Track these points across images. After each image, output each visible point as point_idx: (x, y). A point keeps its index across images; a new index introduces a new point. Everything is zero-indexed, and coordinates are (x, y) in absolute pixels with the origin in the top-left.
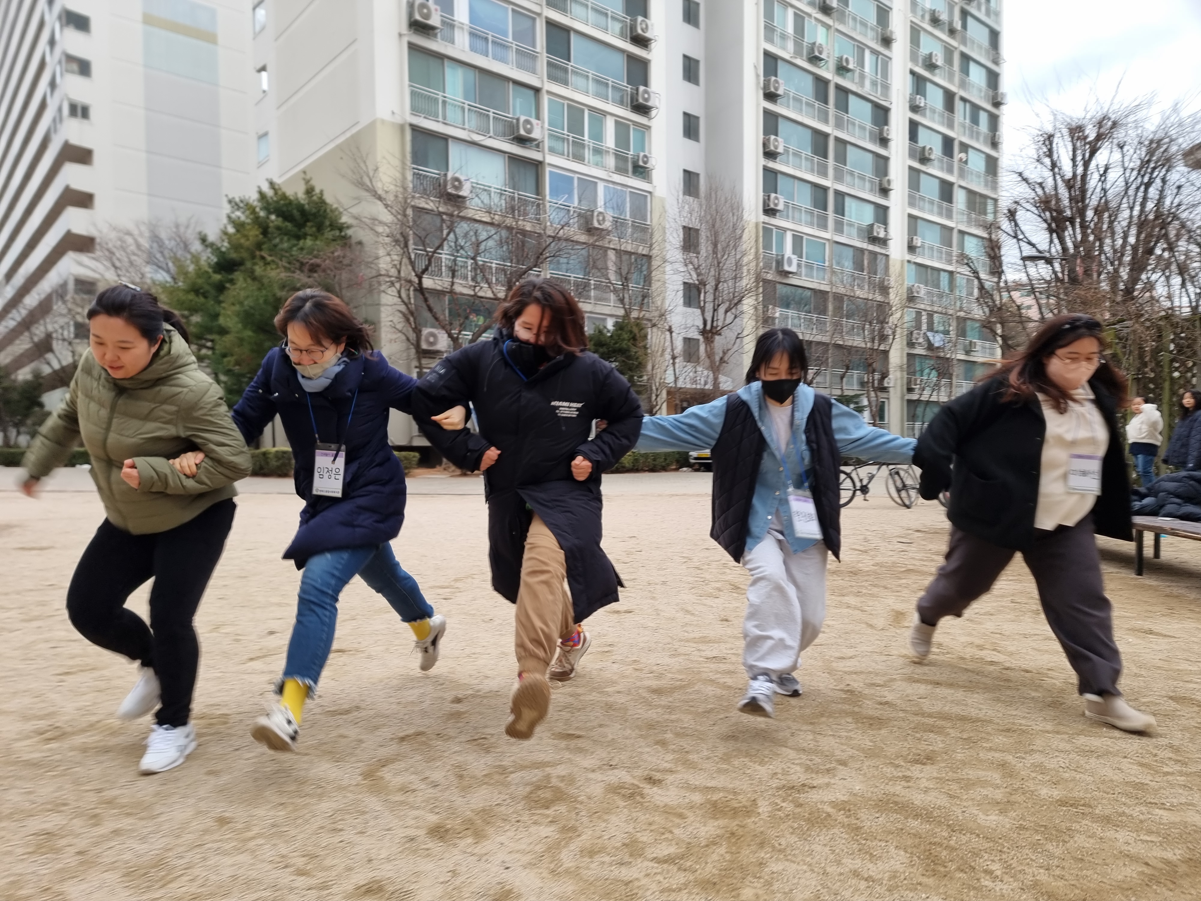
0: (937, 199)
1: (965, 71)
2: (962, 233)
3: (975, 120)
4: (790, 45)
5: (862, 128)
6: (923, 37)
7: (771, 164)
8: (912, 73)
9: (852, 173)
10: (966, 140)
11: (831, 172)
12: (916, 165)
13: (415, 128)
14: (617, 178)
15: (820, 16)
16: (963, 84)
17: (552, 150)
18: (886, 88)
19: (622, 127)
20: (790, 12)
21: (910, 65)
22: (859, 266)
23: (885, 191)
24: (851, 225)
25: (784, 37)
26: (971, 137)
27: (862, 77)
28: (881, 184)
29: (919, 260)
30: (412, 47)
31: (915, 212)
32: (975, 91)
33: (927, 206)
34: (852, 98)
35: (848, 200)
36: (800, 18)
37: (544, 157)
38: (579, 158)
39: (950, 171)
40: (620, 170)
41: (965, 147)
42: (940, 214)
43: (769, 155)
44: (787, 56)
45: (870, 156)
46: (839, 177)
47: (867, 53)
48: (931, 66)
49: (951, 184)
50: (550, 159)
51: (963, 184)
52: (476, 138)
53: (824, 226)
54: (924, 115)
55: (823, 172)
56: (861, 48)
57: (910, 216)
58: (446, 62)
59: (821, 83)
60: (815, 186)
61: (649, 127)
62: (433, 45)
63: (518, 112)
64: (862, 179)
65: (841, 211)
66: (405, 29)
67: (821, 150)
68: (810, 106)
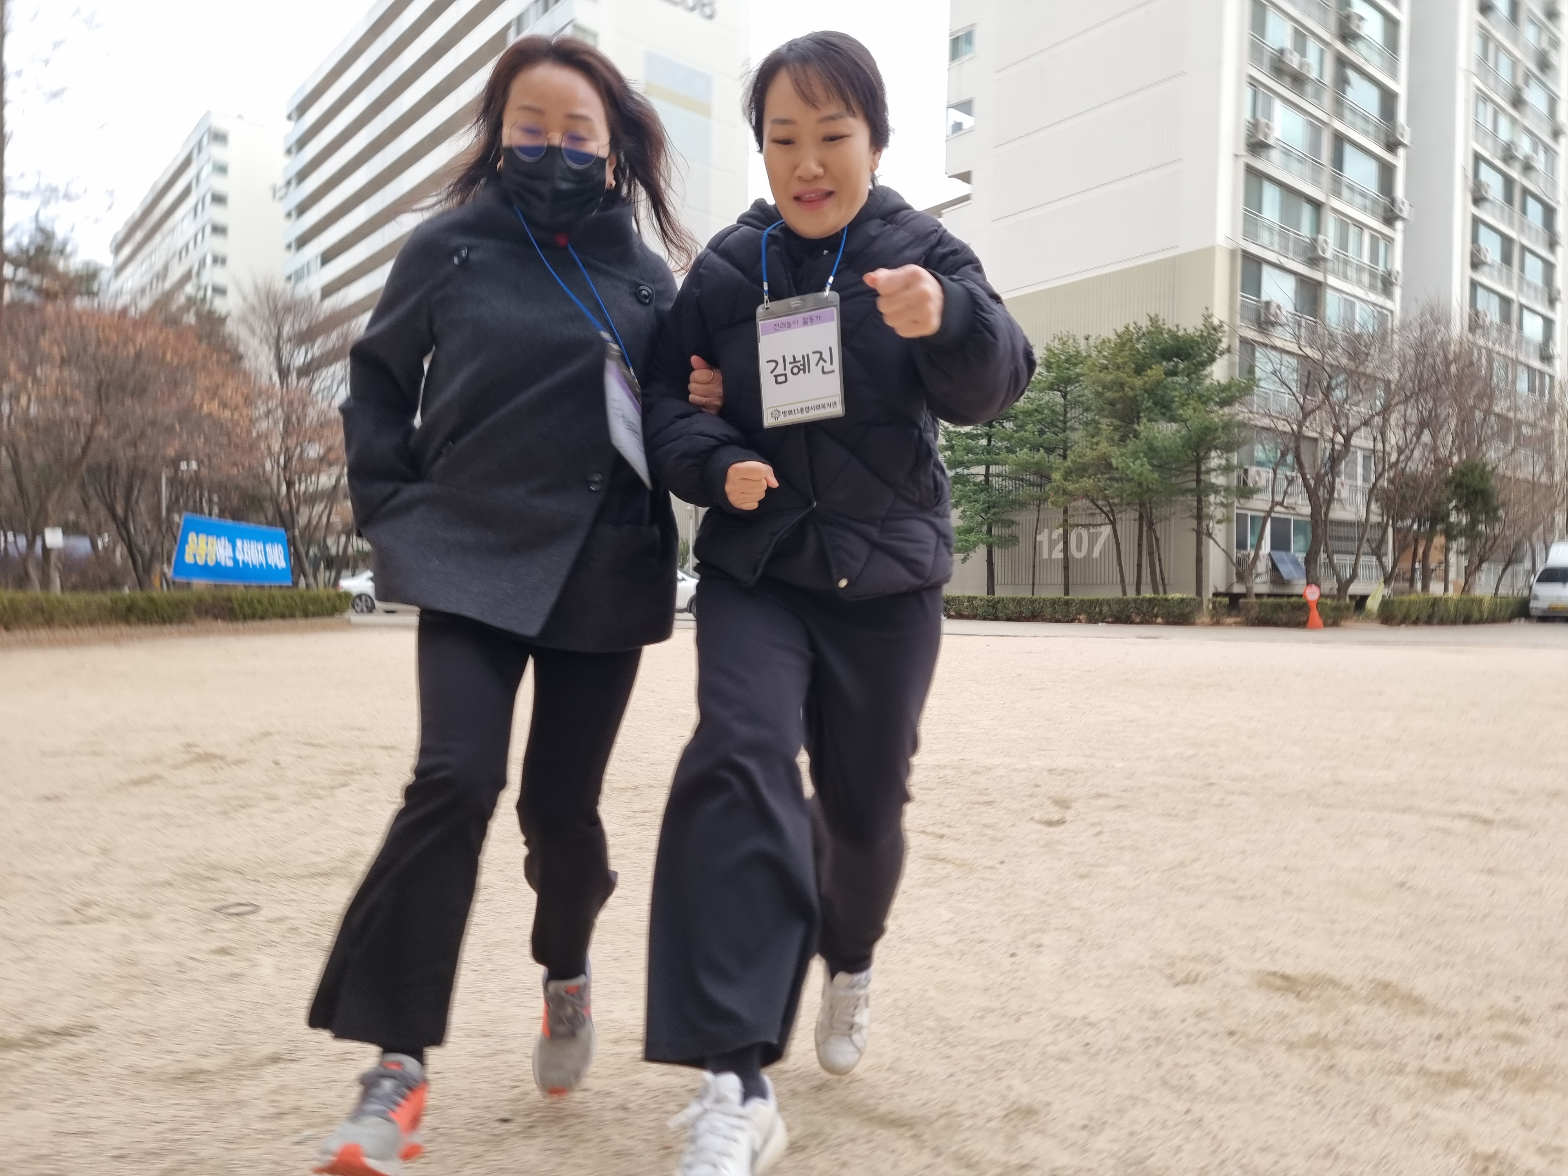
4: (1489, 143)
5: (1537, 232)
7: (1475, 275)
9: (1529, 285)
11: (1514, 280)
13: (1244, 254)
14: (1370, 296)
17: (1335, 274)
19: (1374, 237)
20: (1491, 106)
22: (1532, 387)
24: (1528, 340)
25: (1485, 133)
27: (1538, 174)
28: (1550, 295)
30: (1247, 167)
34: (1530, 199)
35: (1525, 313)
36: (1498, 110)
37: (1325, 278)
38: (1345, 277)
40: (1372, 287)
43: (1475, 265)
44: (1488, 156)
45: (1541, 262)
46: (1520, 289)
47: (1542, 147)
50: (1332, 280)
52: (1283, 260)
53: (1508, 343)
55: (1509, 284)
56: (1537, 142)
58: (1265, 181)
59: (1509, 182)
60: (1503, 297)
61: (1392, 239)
62: (1260, 165)
63: (1306, 230)
64: (1536, 289)
65: (1520, 327)
66: (1242, 150)
67: (1507, 259)
68: (1502, 209)
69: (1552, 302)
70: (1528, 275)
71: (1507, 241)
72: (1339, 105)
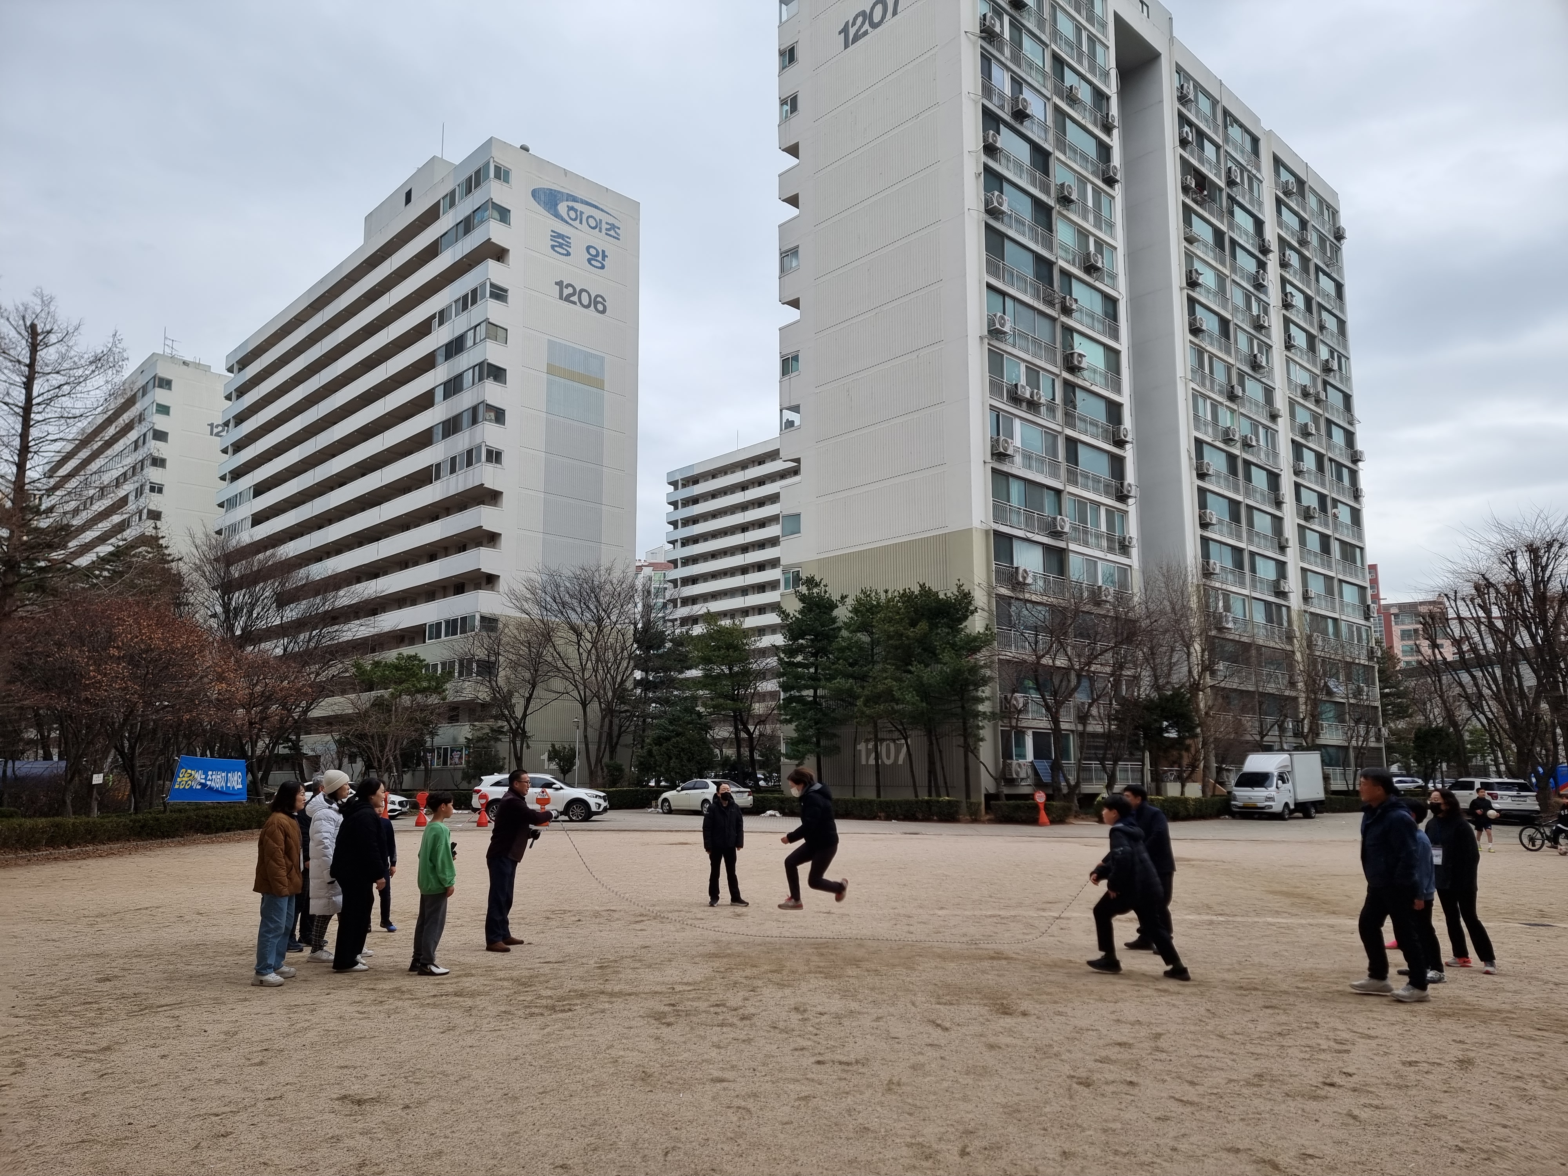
0: (1318, 550)
1: (1329, 435)
2: (1340, 581)
3: (1340, 478)
4: (1210, 430)
5: (1262, 495)
6: (1298, 409)
7: (1206, 534)
8: (1293, 441)
9: (1259, 536)
10: (1335, 496)
11: (1245, 535)
12: (1303, 523)
13: (996, 533)
14: (1110, 557)
15: (1228, 403)
16: (1329, 447)
17: (1075, 540)
18: (1276, 455)
19: (1110, 512)
20: (1208, 402)
21: (1291, 435)
22: (1269, 619)
23: (1282, 549)
24: (1262, 581)
25: (1206, 424)
26: (1338, 492)
27: (1259, 449)
28: (1279, 543)
29: (1312, 610)
30: (994, 471)
31: (1306, 566)
32: (1337, 451)
33: (1312, 558)
34: (1253, 468)
35: (1257, 558)
36: (1215, 405)
37: (1068, 545)
38: (1086, 544)
39: (1326, 525)
40: (1111, 550)
41: (1335, 502)
42: (1323, 566)
43: (1204, 525)
44: (1209, 440)
45: (1269, 517)
46: (1250, 541)
47: (1261, 429)
48: (1306, 434)
49: (1328, 537)
50: (1072, 546)
51: (1337, 536)
52: (1030, 535)
53: (1242, 584)
54: (1304, 478)
55: (1239, 537)
56: (1255, 424)
57: (1302, 569)
58: (1011, 479)
59: (1232, 459)
60: (1234, 548)
61: (1126, 512)
62: (1005, 468)
63: (1048, 510)
64: (1266, 538)
65: (1254, 569)
66: (988, 458)
67: (1235, 517)
68: (1226, 479)
70: (1257, 528)
71: (1234, 505)
72: (1070, 419)
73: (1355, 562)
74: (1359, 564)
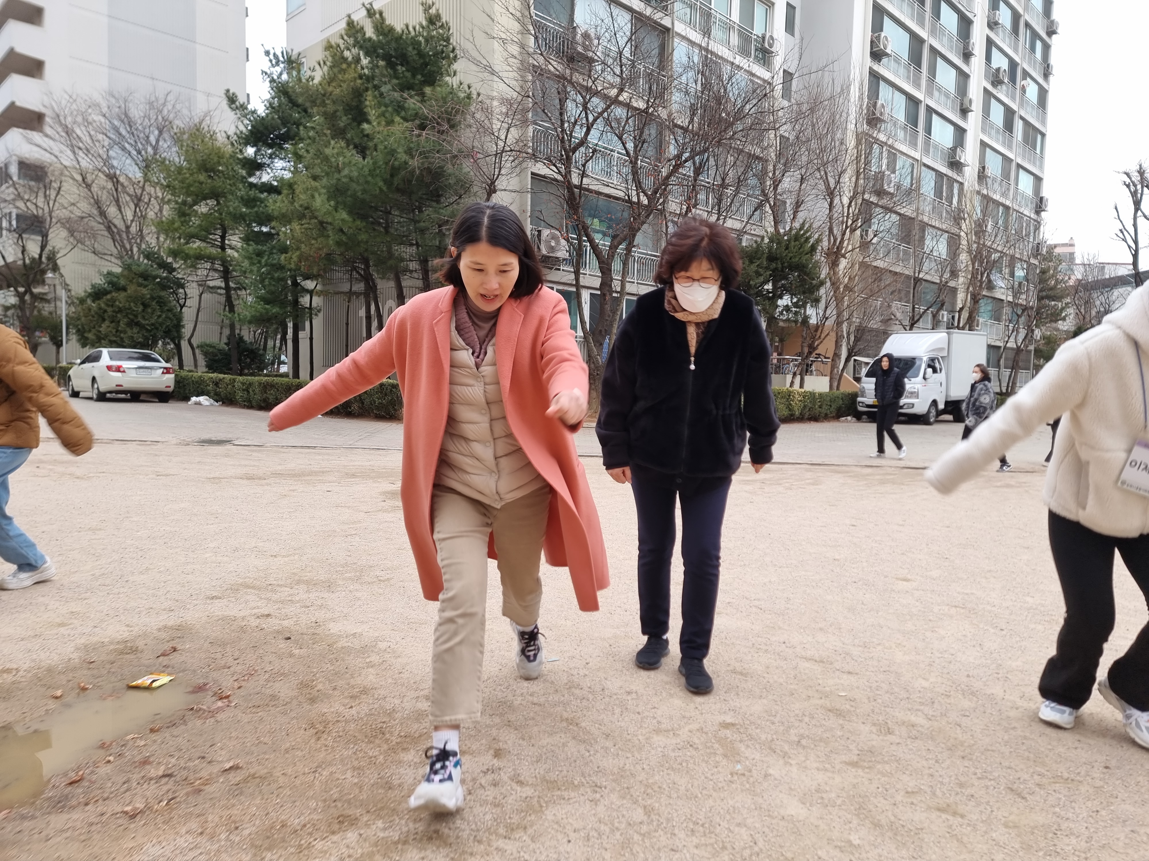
2: (1019, 165)
3: (1033, 47)
5: (950, 39)
7: (876, 67)
10: (1025, 66)
12: (990, 87)
14: (740, 61)
22: (939, 194)
24: (936, 145)
26: (1030, 64)
28: (962, 104)
29: (986, 192)
31: (986, 140)
32: (1034, 15)
33: (994, 133)
35: (934, 117)
37: (672, 24)
38: (705, 31)
39: (1013, 98)
40: (743, 51)
41: (1026, 74)
42: (1004, 144)
43: (876, 55)
49: (1014, 113)
50: (678, 27)
51: (1023, 115)
53: (915, 145)
54: (998, 34)
55: (917, 85)
57: (982, 142)
60: (910, 97)
64: (947, 96)
65: (928, 130)
67: (915, 58)
69: (964, 112)
71: (916, 41)
73: (1035, 149)
74: (1038, 151)
